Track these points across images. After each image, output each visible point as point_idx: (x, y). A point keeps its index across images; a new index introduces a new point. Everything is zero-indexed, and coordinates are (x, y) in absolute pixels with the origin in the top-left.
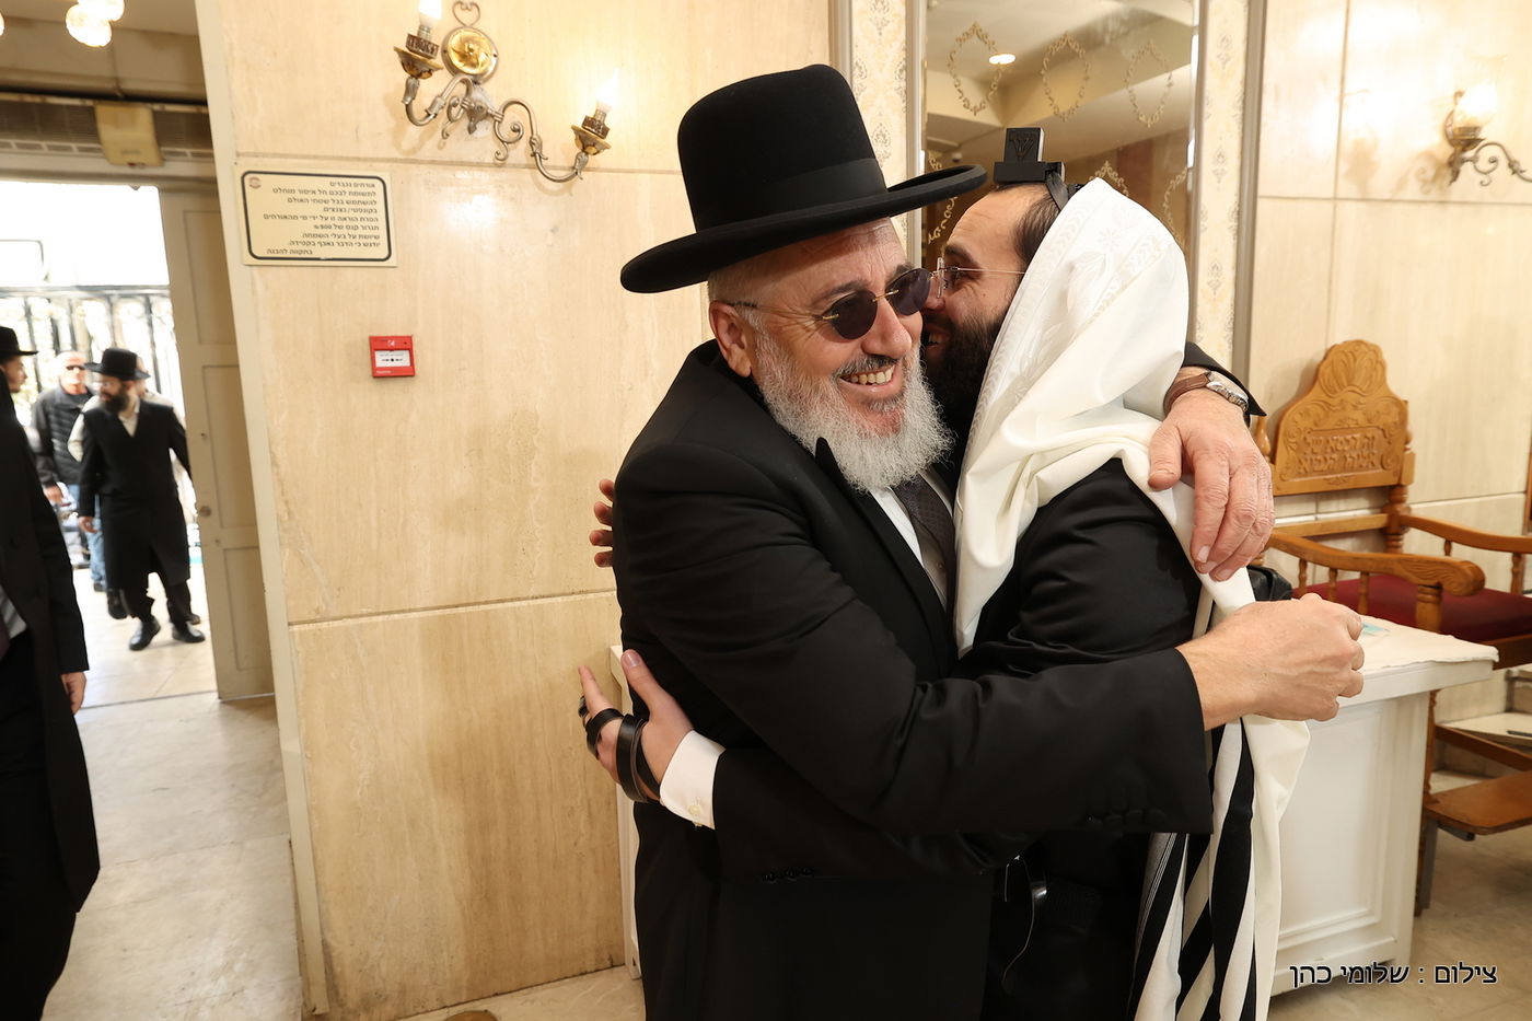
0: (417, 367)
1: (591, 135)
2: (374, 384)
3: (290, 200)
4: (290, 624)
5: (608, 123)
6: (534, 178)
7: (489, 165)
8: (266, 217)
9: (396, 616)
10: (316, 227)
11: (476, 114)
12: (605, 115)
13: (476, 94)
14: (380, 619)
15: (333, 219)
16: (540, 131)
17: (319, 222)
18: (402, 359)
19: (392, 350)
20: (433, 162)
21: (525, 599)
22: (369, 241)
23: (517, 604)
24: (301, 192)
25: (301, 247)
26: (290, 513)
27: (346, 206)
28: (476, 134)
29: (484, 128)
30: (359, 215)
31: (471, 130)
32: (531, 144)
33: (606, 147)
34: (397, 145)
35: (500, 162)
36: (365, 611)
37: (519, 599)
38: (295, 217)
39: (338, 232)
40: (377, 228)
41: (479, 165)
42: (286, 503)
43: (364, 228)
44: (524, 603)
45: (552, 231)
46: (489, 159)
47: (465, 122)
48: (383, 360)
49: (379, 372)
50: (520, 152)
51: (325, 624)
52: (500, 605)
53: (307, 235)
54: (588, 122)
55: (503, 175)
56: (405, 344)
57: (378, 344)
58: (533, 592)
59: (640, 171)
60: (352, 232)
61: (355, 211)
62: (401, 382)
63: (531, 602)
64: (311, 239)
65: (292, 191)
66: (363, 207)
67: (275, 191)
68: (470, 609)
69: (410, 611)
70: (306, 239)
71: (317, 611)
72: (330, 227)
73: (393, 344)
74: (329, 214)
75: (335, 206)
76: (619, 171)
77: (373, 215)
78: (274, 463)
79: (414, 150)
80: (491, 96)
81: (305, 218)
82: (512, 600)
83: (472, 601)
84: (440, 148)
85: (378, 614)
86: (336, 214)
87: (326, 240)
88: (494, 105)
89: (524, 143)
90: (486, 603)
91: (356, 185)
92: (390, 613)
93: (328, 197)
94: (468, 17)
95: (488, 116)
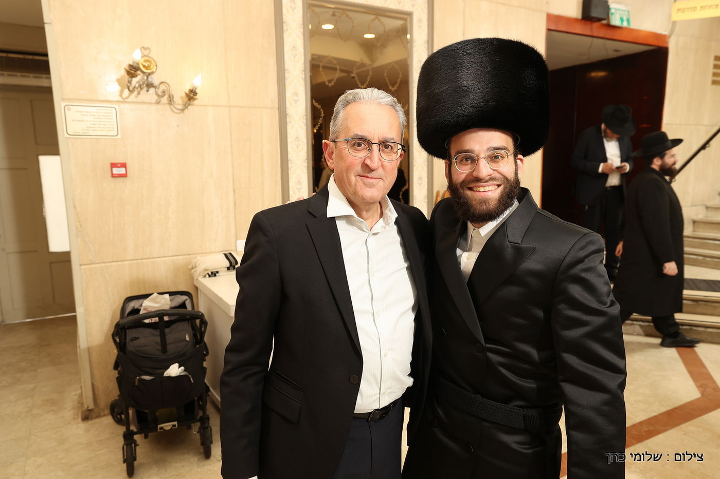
0: (128, 174)
1: (192, 95)
2: (113, 179)
3: (82, 115)
4: (81, 265)
5: (197, 91)
6: (170, 107)
7: (154, 103)
8: (73, 121)
9: (120, 263)
10: (91, 124)
11: (150, 85)
12: (196, 89)
13: (150, 79)
14: (114, 264)
15: (97, 121)
16: (173, 92)
17: (93, 123)
18: (122, 171)
19: (119, 167)
20: (133, 102)
21: (168, 256)
22: (110, 129)
23: (165, 259)
24: (86, 112)
25: (85, 131)
26: (81, 225)
27: (101, 117)
28: (149, 93)
29: (152, 90)
30: (107, 120)
31: (148, 91)
32: (170, 97)
33: (196, 99)
34: (121, 95)
35: (158, 103)
36: (108, 260)
37: (165, 257)
38: (83, 121)
39: (98, 126)
40: (113, 125)
41: (150, 103)
42: (79, 222)
43: (108, 125)
44: (167, 258)
45: (178, 126)
46: (154, 101)
47: (145, 89)
48: (116, 171)
49: (114, 176)
50: (165, 100)
51: (93, 266)
52: (158, 259)
53: (88, 127)
54: (190, 91)
55: (159, 106)
56: (124, 165)
57: (113, 165)
58: (170, 254)
60: (104, 126)
61: (106, 119)
62: (122, 179)
63: (170, 258)
64: (89, 129)
65: (82, 112)
66: (108, 117)
67: (77, 112)
68: (148, 260)
69: (125, 261)
70: (87, 129)
71: (90, 261)
72: (96, 124)
73: (119, 165)
74: (96, 120)
75: (98, 117)
76: (201, 106)
77: (111, 120)
78: (75, 207)
79: (127, 98)
80: (155, 79)
81: (87, 121)
82: (163, 257)
83: (148, 257)
84: (136, 97)
85: (113, 262)
86: (99, 120)
87: (94, 129)
88: (156, 83)
89: (166, 96)
90: (153, 258)
91: (106, 110)
92: (117, 261)
93: (96, 114)
94: (146, 52)
95: (155, 87)
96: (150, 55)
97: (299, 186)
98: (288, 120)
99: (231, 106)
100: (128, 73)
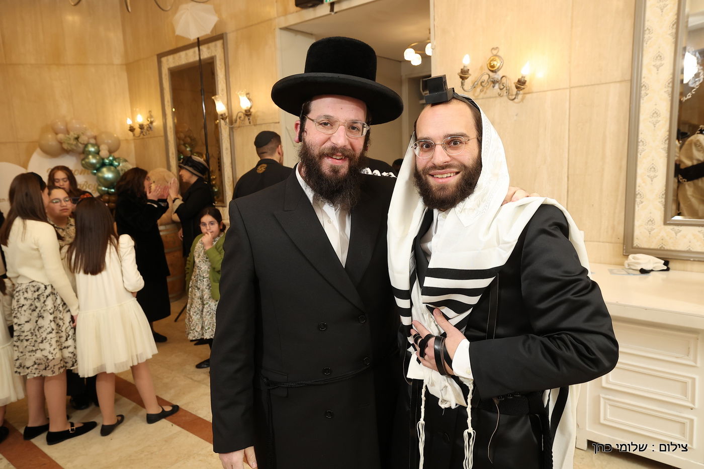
1: (519, 85)
5: (526, 80)
6: (508, 98)
11: (494, 82)
12: (524, 78)
16: (509, 85)
20: (483, 98)
28: (495, 88)
29: (497, 86)
31: (493, 87)
32: (507, 89)
33: (525, 87)
35: (500, 95)
41: (495, 97)
45: (516, 115)
50: (504, 92)
54: (519, 81)
55: (502, 99)
59: (548, 91)
76: (540, 92)
79: (478, 96)
80: (498, 75)
88: (499, 78)
94: (495, 52)
95: (497, 82)
96: (498, 54)
97: (652, 174)
98: (643, 92)
99: (572, 87)
100: (461, 77)
